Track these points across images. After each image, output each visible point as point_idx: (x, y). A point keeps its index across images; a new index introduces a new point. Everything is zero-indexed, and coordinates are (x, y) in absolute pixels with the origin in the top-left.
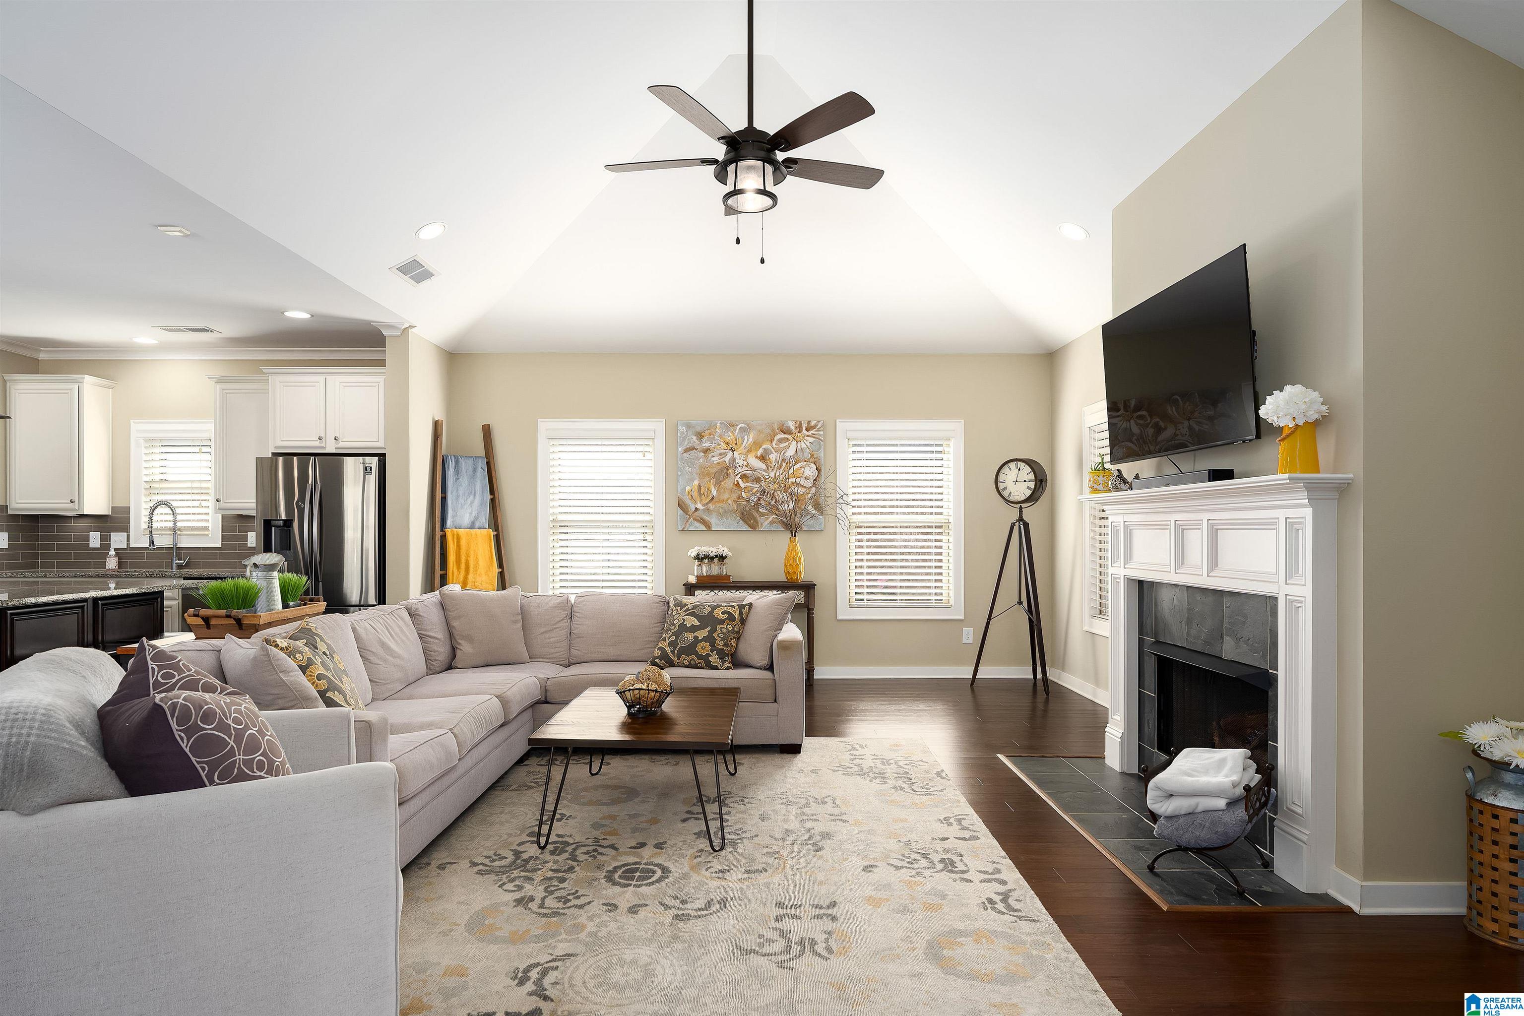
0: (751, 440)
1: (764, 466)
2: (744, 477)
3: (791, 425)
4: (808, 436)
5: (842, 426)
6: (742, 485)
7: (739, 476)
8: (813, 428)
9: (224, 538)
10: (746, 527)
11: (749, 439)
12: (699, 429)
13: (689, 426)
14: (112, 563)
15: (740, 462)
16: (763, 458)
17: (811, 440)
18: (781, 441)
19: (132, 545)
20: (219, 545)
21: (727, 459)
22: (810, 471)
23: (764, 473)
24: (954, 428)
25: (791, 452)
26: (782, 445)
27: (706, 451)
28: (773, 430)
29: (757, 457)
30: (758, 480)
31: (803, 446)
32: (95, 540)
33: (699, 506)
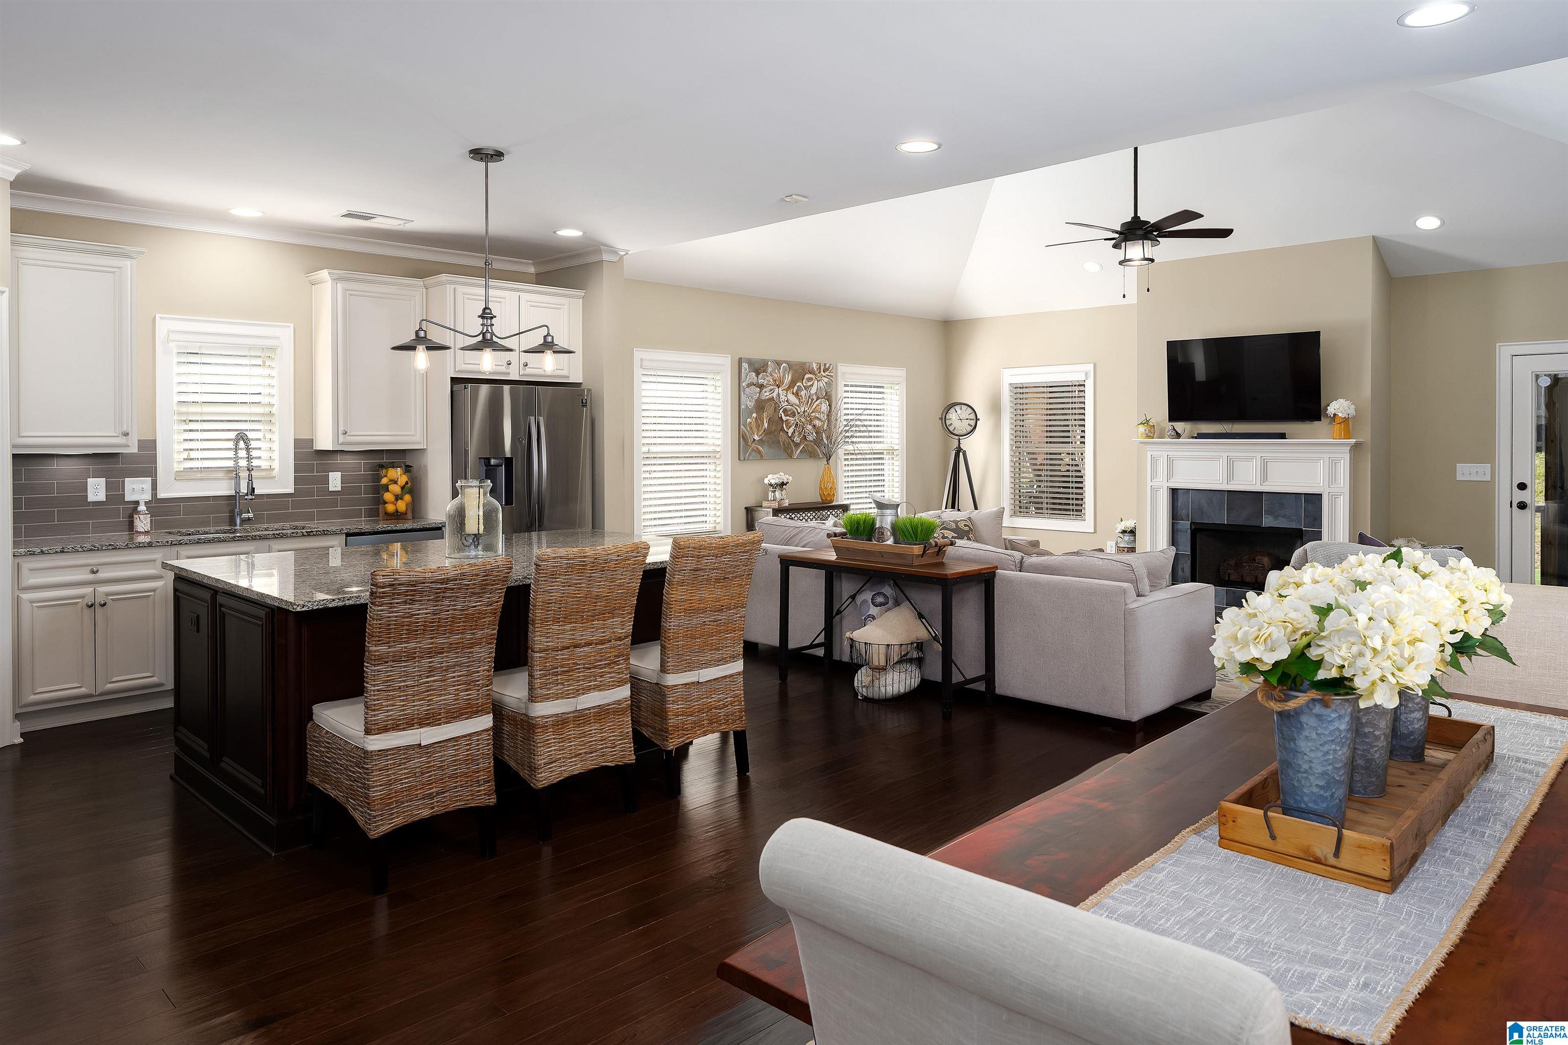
0: (789, 378)
1: (797, 402)
2: (785, 411)
3: (815, 366)
4: (824, 377)
5: (842, 368)
6: (784, 418)
7: (782, 410)
8: (828, 369)
9: (297, 480)
10: (786, 455)
11: (788, 379)
12: (757, 366)
13: (751, 363)
14: (143, 523)
15: (783, 398)
16: (797, 394)
17: (826, 380)
18: (810, 379)
19: (161, 495)
20: (291, 490)
21: (775, 395)
22: (824, 407)
23: (797, 408)
24: (900, 373)
25: (814, 390)
26: (809, 384)
27: (761, 386)
28: (804, 370)
29: (793, 394)
30: (793, 415)
31: (822, 385)
32: (97, 489)
33: (756, 438)
